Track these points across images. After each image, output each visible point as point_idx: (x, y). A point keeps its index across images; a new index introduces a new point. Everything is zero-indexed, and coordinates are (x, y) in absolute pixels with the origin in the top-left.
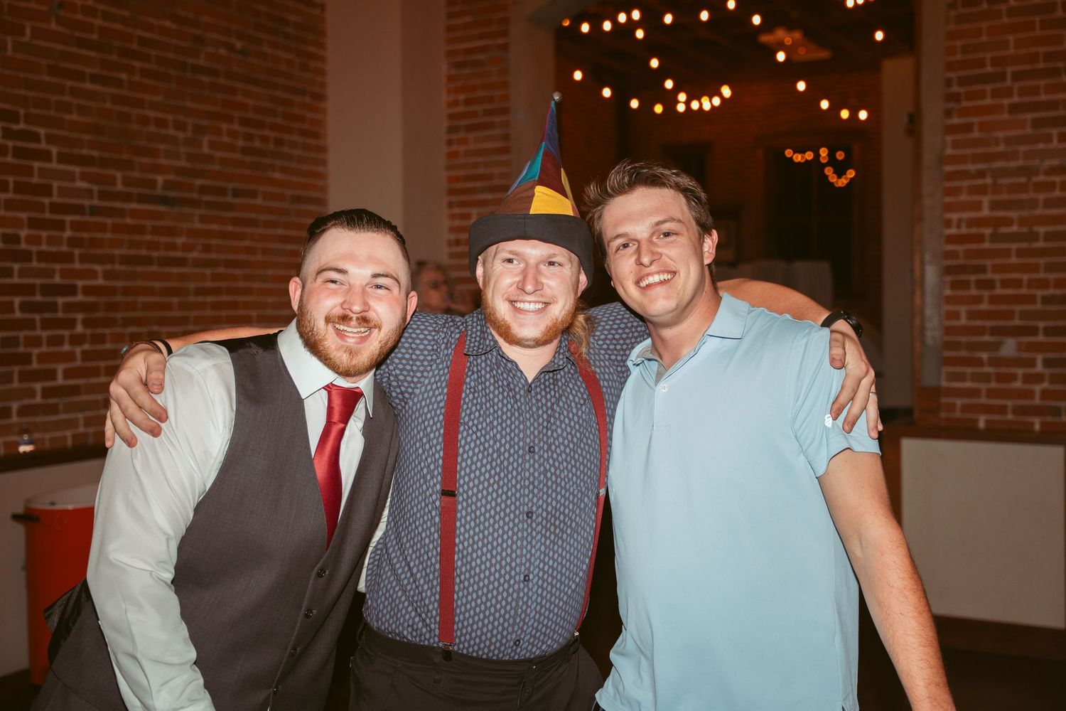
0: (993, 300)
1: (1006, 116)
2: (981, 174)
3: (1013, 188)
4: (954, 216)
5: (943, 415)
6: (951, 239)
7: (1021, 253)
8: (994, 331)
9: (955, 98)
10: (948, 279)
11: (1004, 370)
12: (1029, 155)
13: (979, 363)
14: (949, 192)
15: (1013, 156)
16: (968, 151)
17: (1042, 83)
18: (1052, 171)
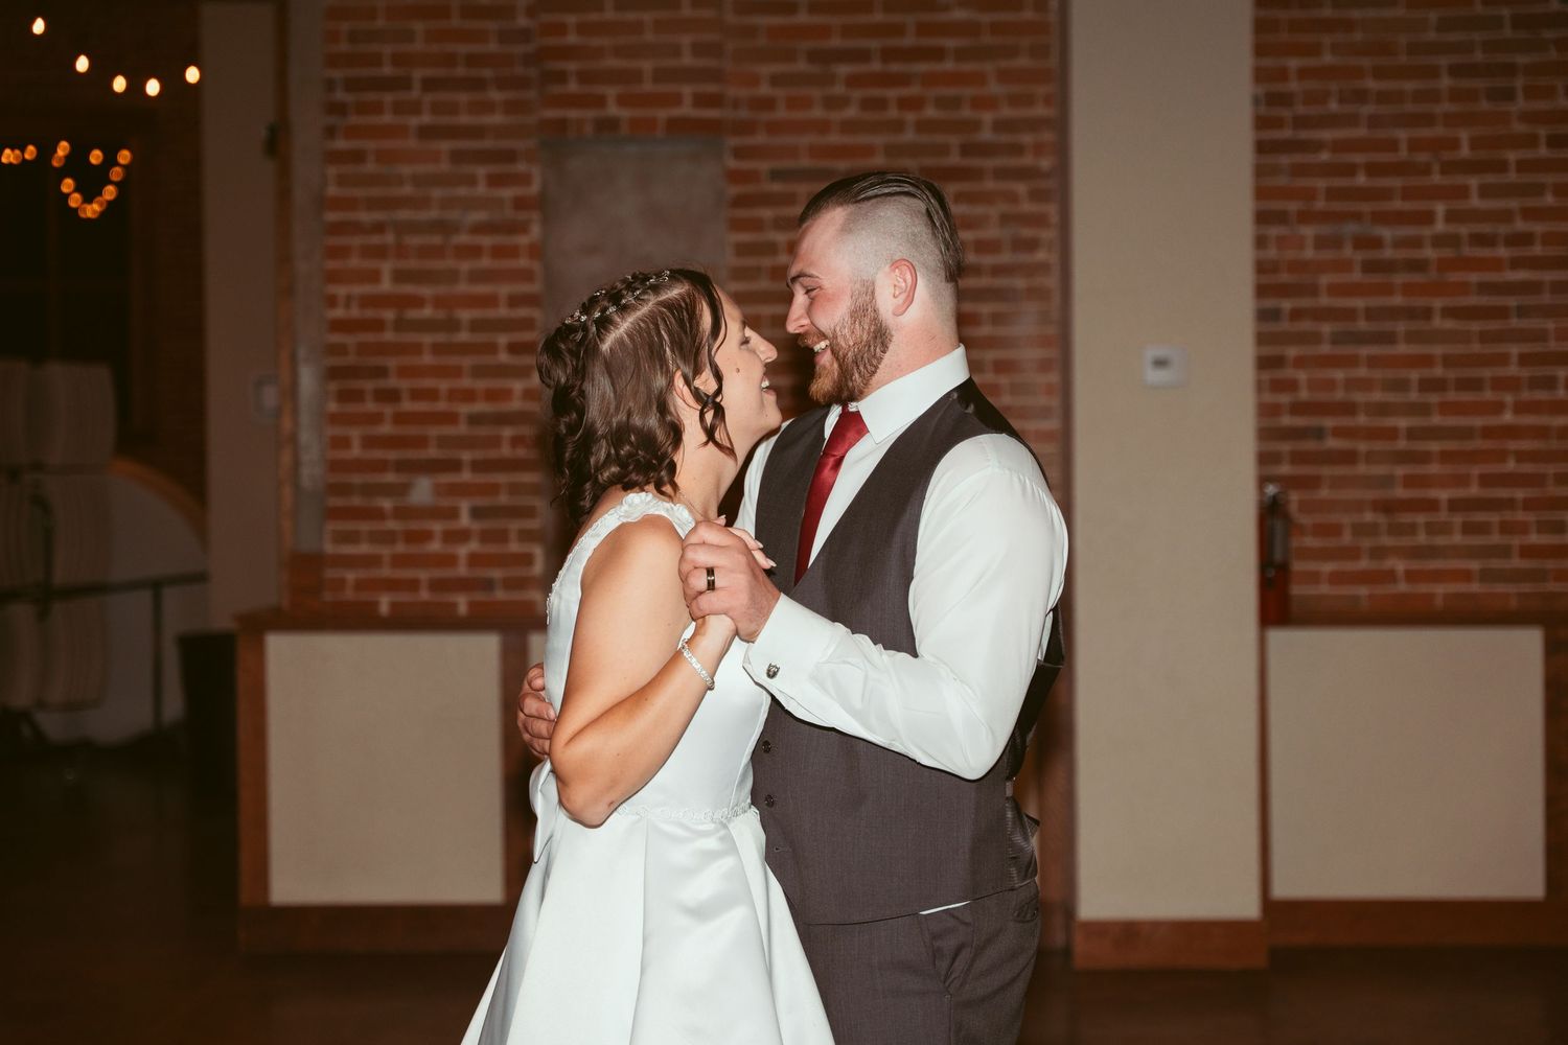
0: (400, 419)
1: (412, 143)
2: (379, 228)
3: (426, 252)
4: (341, 291)
5: (328, 597)
6: (338, 326)
7: (438, 349)
8: (402, 466)
9: (338, 109)
10: (333, 386)
11: (415, 525)
12: (447, 204)
13: (378, 514)
14: (333, 253)
15: (423, 203)
16: (359, 192)
17: (463, 97)
18: (479, 229)
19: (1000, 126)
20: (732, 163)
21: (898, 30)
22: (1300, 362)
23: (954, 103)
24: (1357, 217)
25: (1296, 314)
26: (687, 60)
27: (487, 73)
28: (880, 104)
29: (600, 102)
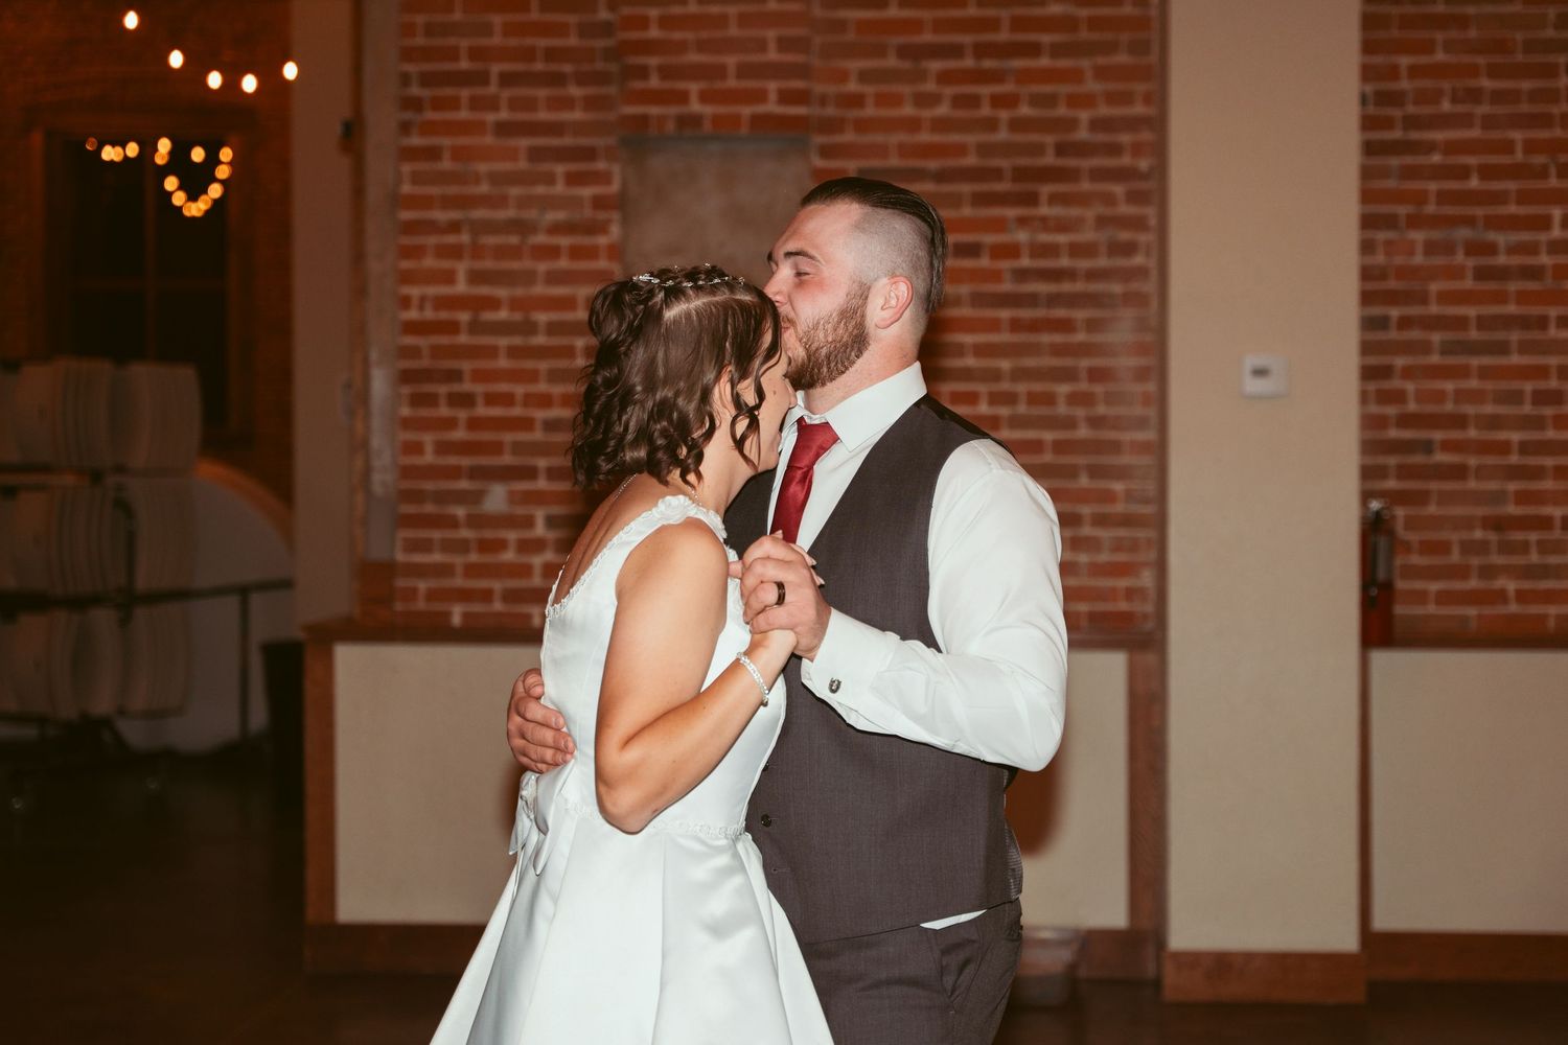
0: (474, 424)
1: (489, 140)
2: (454, 227)
3: (502, 252)
4: (414, 291)
5: (399, 606)
6: (412, 328)
7: (513, 352)
8: (476, 473)
9: (414, 104)
10: (406, 390)
11: (489, 534)
12: (525, 202)
13: (453, 523)
14: (407, 252)
15: (500, 202)
16: (434, 190)
17: (542, 93)
18: (556, 229)
19: (1097, 125)
20: (819, 162)
21: (992, 25)
22: (1408, 373)
23: (1050, 101)
24: (1470, 221)
25: (1405, 323)
26: (773, 55)
27: (568, 68)
28: (973, 101)
29: (682, 98)
